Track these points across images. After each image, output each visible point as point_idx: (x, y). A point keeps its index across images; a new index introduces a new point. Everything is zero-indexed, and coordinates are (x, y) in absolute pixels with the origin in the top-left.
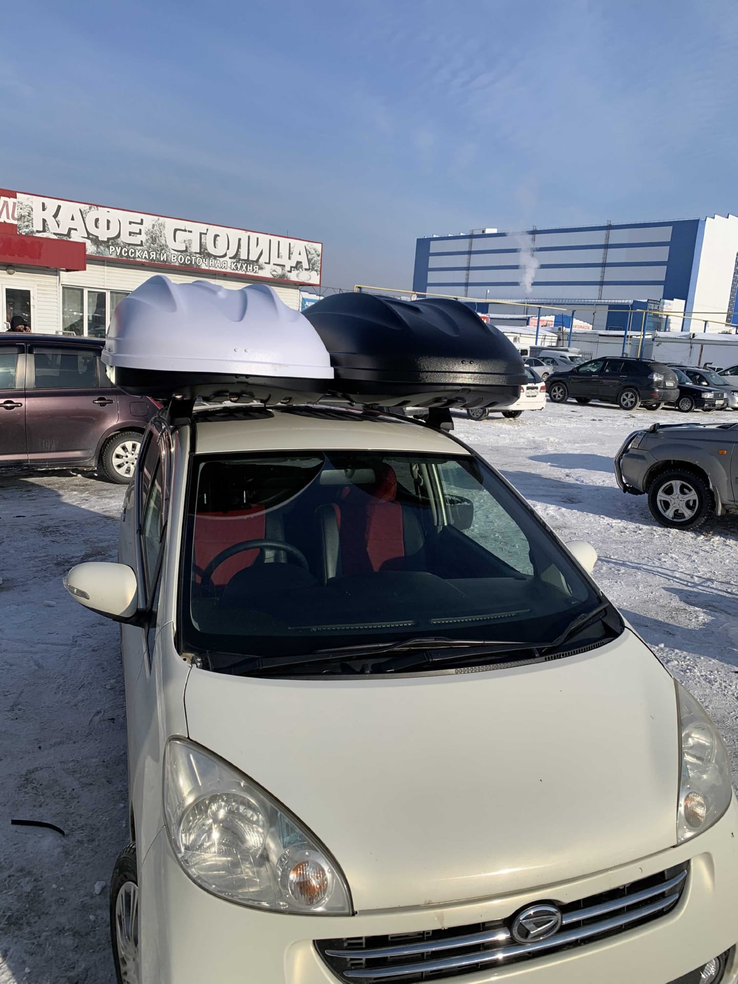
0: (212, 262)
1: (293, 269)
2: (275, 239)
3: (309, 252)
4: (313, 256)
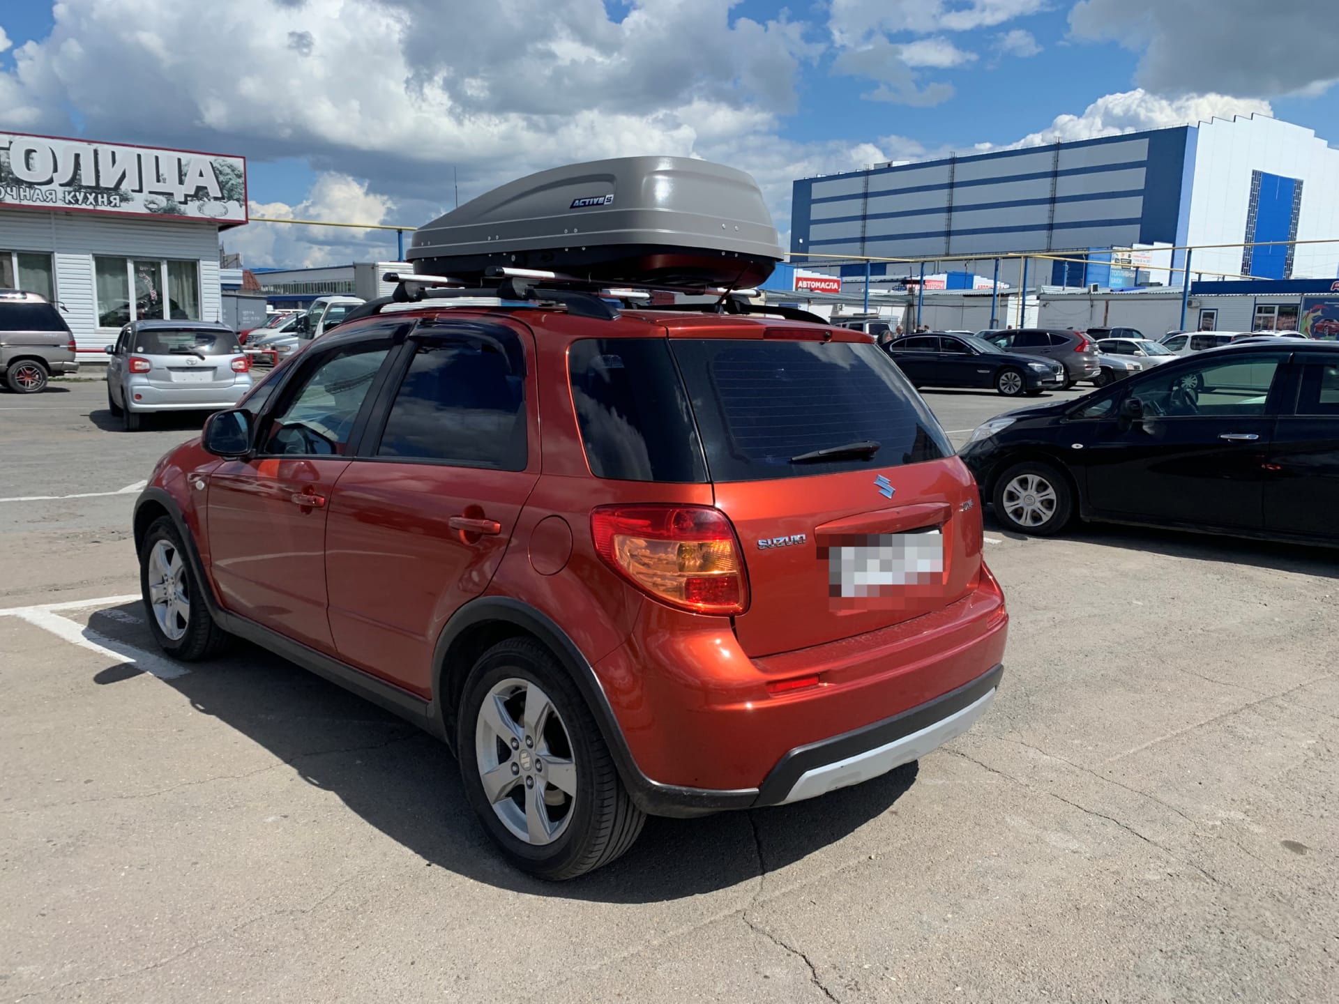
0: (25, 192)
1: (189, 199)
2: (148, 155)
3: (221, 173)
4: (229, 177)
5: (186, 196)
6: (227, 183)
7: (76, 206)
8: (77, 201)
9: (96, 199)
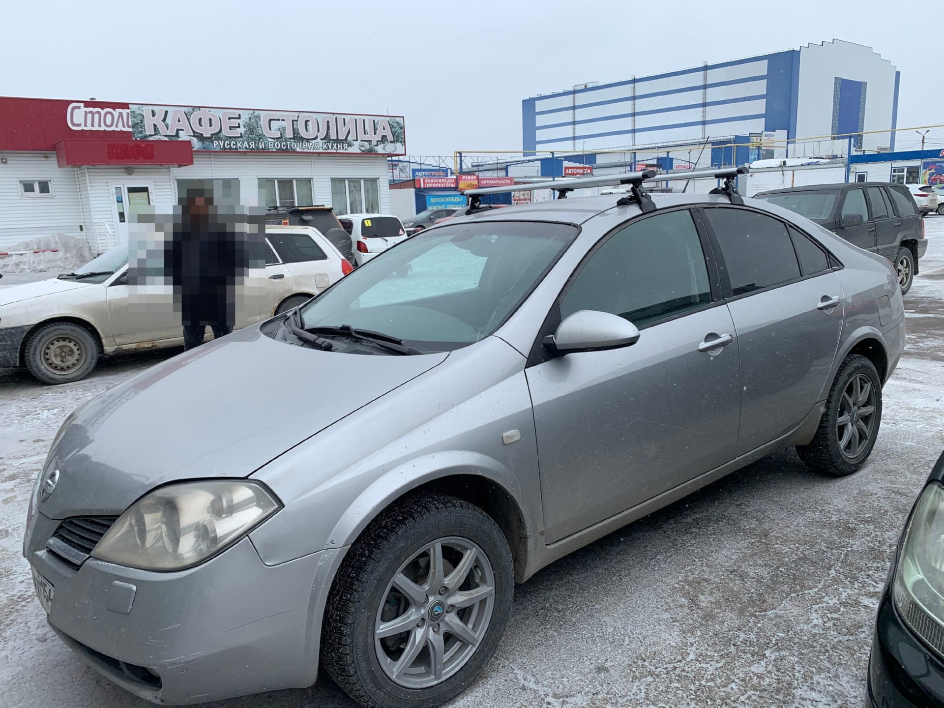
0: (305, 144)
1: (379, 143)
2: (360, 119)
3: (392, 126)
4: (397, 129)
5: (377, 141)
6: (396, 132)
7: (328, 151)
8: (328, 148)
9: (337, 146)
